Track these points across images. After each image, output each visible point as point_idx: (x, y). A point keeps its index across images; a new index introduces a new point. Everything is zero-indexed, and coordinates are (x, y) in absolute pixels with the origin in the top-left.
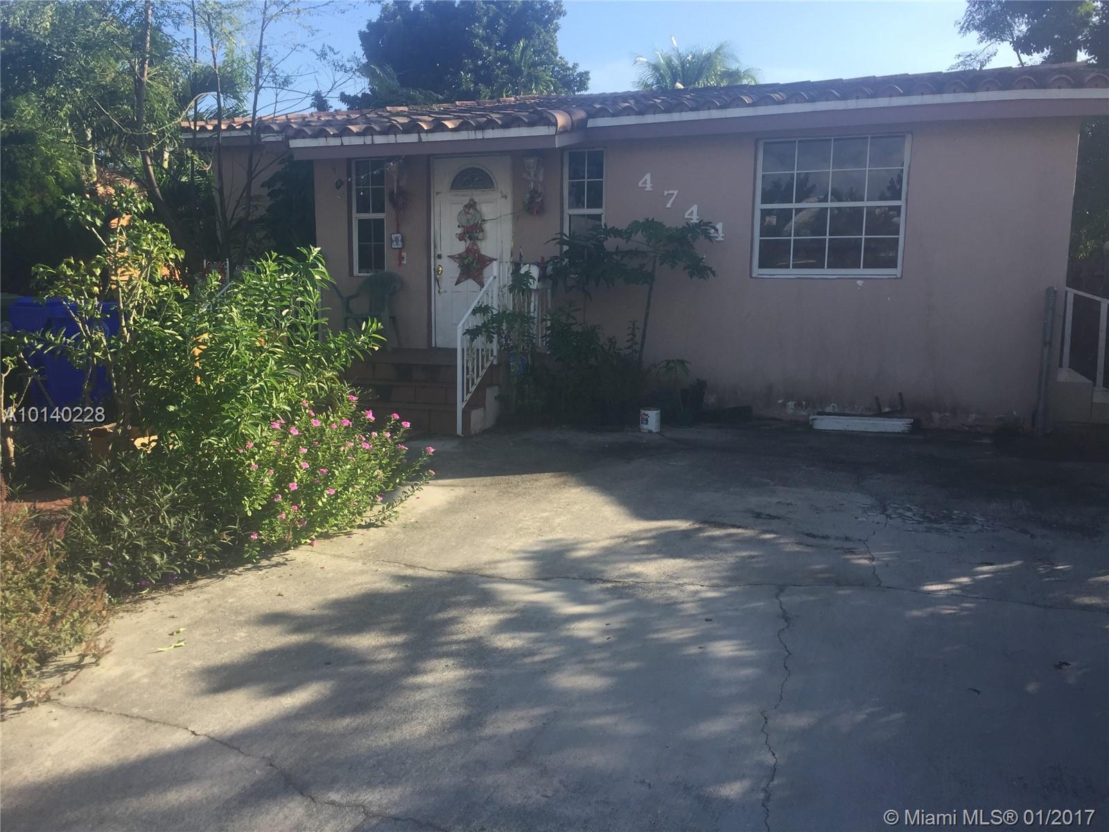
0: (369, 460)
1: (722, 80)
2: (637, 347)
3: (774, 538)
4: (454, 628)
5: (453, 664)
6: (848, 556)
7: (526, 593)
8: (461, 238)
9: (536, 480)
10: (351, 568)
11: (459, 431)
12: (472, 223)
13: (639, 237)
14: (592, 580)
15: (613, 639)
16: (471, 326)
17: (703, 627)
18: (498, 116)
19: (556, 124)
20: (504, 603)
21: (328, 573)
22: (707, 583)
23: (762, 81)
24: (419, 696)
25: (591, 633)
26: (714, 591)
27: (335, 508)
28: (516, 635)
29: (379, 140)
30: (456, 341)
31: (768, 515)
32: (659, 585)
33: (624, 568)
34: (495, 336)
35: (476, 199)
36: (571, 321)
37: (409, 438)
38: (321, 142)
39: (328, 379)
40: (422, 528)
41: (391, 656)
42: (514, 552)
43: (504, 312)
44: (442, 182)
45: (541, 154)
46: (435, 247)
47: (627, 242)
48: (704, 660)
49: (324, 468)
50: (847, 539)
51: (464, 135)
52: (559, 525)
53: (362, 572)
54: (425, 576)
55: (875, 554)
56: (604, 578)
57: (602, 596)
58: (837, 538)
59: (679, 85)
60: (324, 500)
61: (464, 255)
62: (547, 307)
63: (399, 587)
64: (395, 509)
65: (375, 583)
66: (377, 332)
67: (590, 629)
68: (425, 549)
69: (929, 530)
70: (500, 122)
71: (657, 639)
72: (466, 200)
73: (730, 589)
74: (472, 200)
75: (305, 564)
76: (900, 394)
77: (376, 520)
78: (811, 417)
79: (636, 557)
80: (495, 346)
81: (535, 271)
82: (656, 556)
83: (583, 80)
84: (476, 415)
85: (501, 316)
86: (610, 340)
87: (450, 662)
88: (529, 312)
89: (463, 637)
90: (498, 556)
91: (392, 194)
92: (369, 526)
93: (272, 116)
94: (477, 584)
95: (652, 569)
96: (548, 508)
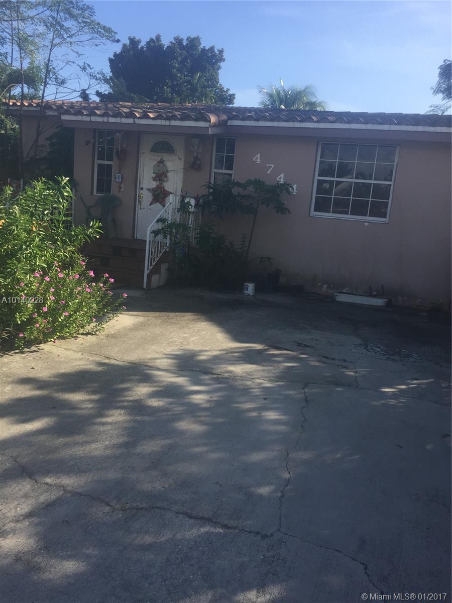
0: (90, 298)
1: (306, 106)
2: (245, 249)
3: (307, 357)
4: (126, 393)
5: (124, 413)
6: (344, 370)
7: (169, 377)
8: (154, 179)
9: (183, 316)
10: (74, 357)
11: (145, 286)
12: (161, 172)
13: (251, 188)
14: (206, 373)
15: (212, 405)
16: (155, 229)
17: (262, 402)
18: (179, 113)
19: (210, 122)
20: (156, 382)
21: (61, 358)
22: (267, 379)
23: (327, 110)
24: (102, 428)
25: (201, 402)
26: (271, 383)
27: (68, 323)
28: (160, 399)
29: (112, 120)
30: (146, 236)
31: (305, 345)
32: (241, 378)
33: (225, 367)
34: (168, 235)
35: (165, 159)
36: (211, 231)
37: (113, 288)
38: (79, 118)
39: (69, 252)
40: (117, 338)
41: (90, 406)
42: (166, 354)
43: (174, 223)
44: (145, 148)
45: (201, 137)
46: (140, 183)
47: (244, 190)
48: (259, 420)
49: (63, 300)
50: (345, 361)
51: (159, 122)
52: (193, 341)
53: (80, 359)
54: (115, 364)
55: (358, 370)
56: (213, 372)
57: (210, 382)
58: (339, 360)
59: (283, 107)
60: (63, 318)
61: (155, 189)
62: (199, 222)
63: (100, 369)
64: (103, 326)
65: (87, 365)
66: (99, 228)
67: (201, 399)
68: (117, 349)
69: (388, 359)
70: (179, 117)
71: (236, 407)
72: (159, 159)
73: (278, 383)
74: (162, 159)
75: (49, 352)
76: (382, 286)
77: (92, 331)
78: (335, 294)
79: (231, 362)
80: (168, 241)
81: (193, 202)
82: (242, 362)
83: (231, 98)
84: (155, 278)
85: (173, 224)
86: (231, 243)
87: (122, 412)
88: (188, 224)
89: (131, 398)
90: (157, 356)
91: (117, 151)
92: (88, 334)
93: (54, 100)
94: (143, 370)
95: (239, 369)
96: (188, 332)
